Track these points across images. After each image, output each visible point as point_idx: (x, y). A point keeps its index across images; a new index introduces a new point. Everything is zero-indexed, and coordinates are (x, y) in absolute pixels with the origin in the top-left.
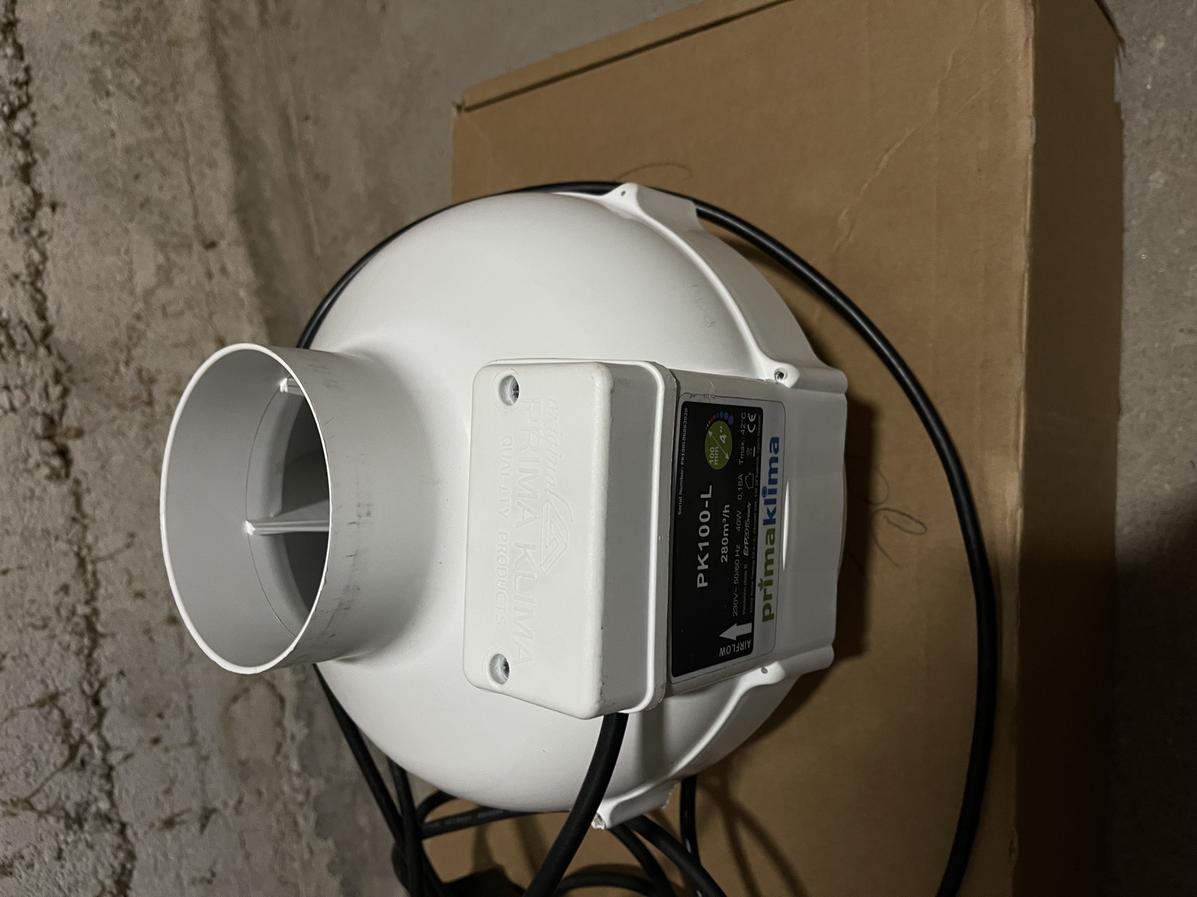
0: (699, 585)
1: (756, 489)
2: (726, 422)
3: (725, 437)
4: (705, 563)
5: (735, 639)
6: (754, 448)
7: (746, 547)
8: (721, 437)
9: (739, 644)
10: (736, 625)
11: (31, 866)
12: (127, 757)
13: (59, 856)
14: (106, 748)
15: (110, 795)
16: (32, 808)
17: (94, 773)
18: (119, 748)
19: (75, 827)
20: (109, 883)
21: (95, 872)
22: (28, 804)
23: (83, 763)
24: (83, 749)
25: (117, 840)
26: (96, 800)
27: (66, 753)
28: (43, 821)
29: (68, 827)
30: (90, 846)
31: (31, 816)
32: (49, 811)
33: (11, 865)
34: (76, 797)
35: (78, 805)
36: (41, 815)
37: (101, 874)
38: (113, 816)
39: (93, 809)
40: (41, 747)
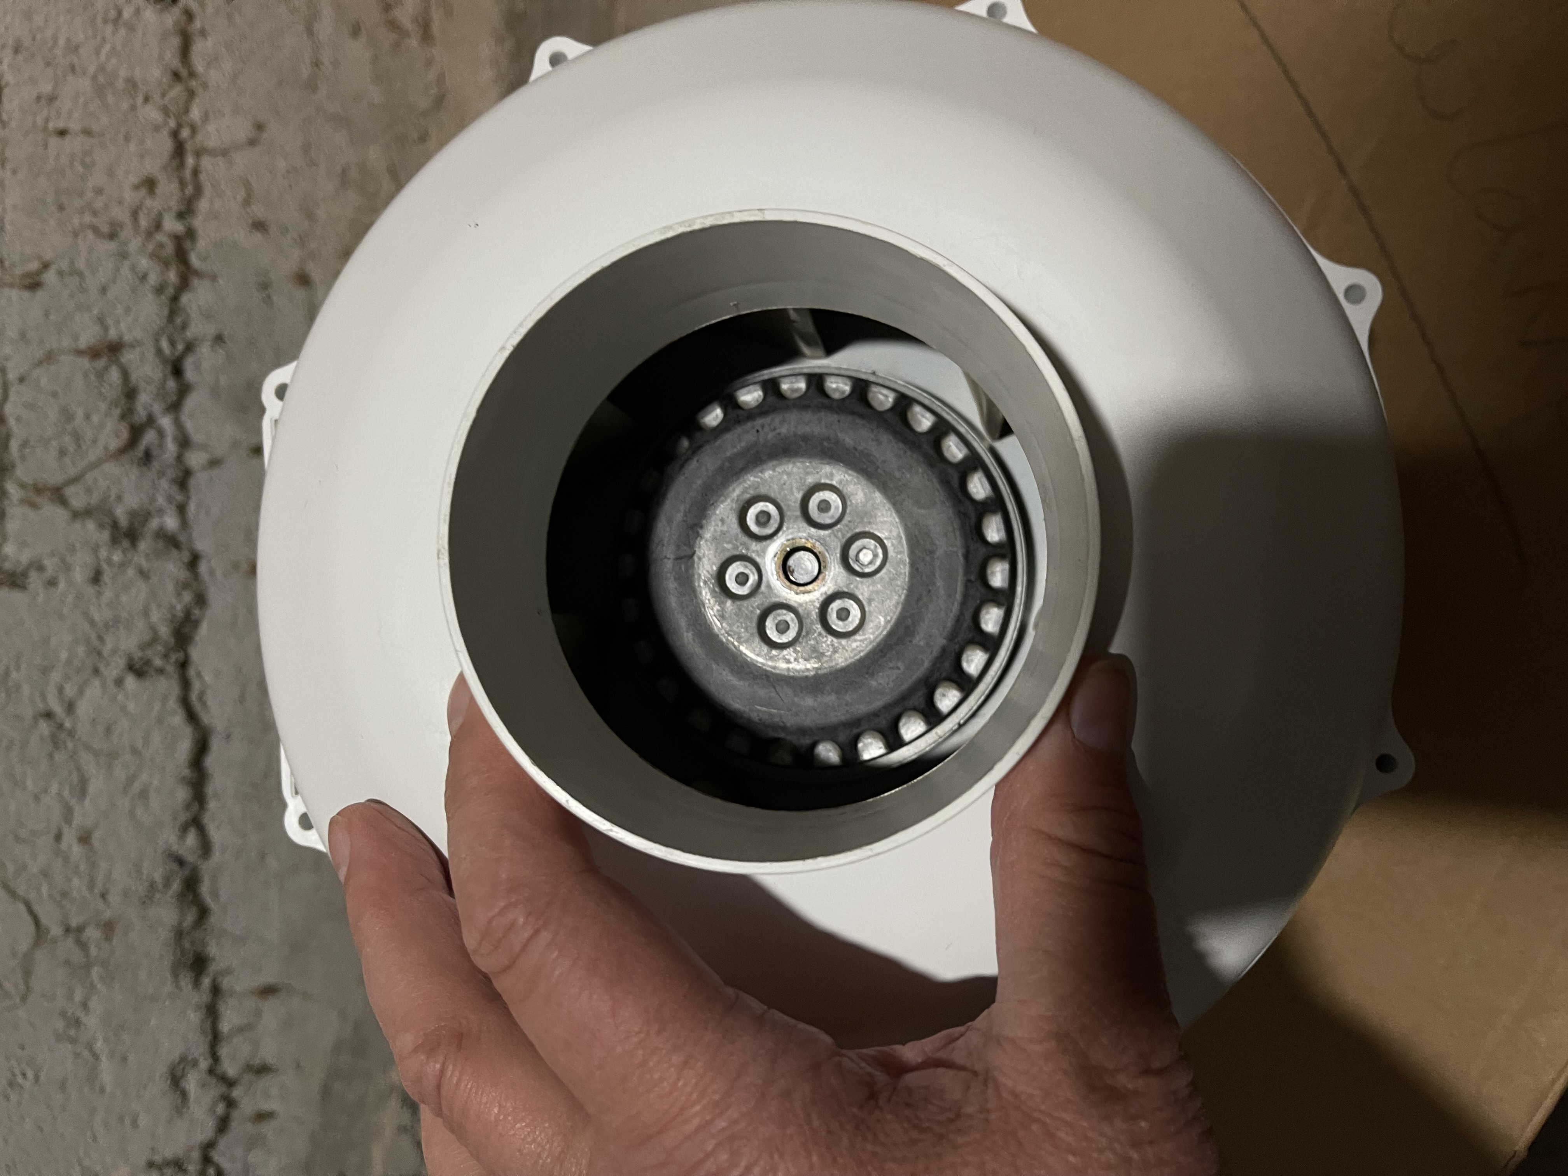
11: (52, 583)
12: (214, 463)
13: (96, 578)
14: (184, 442)
15: (182, 509)
16: (63, 501)
17: (161, 474)
18: (204, 447)
19: (126, 543)
20: (164, 631)
21: (146, 612)
22: (58, 495)
23: (148, 457)
24: (150, 437)
25: (183, 574)
26: (161, 512)
27: (125, 434)
28: (78, 525)
29: (115, 541)
30: (144, 574)
31: (60, 514)
32: (87, 513)
33: (25, 574)
34: (132, 501)
35: (133, 514)
36: (77, 515)
37: (156, 616)
38: (184, 541)
39: (154, 524)
40: (87, 417)
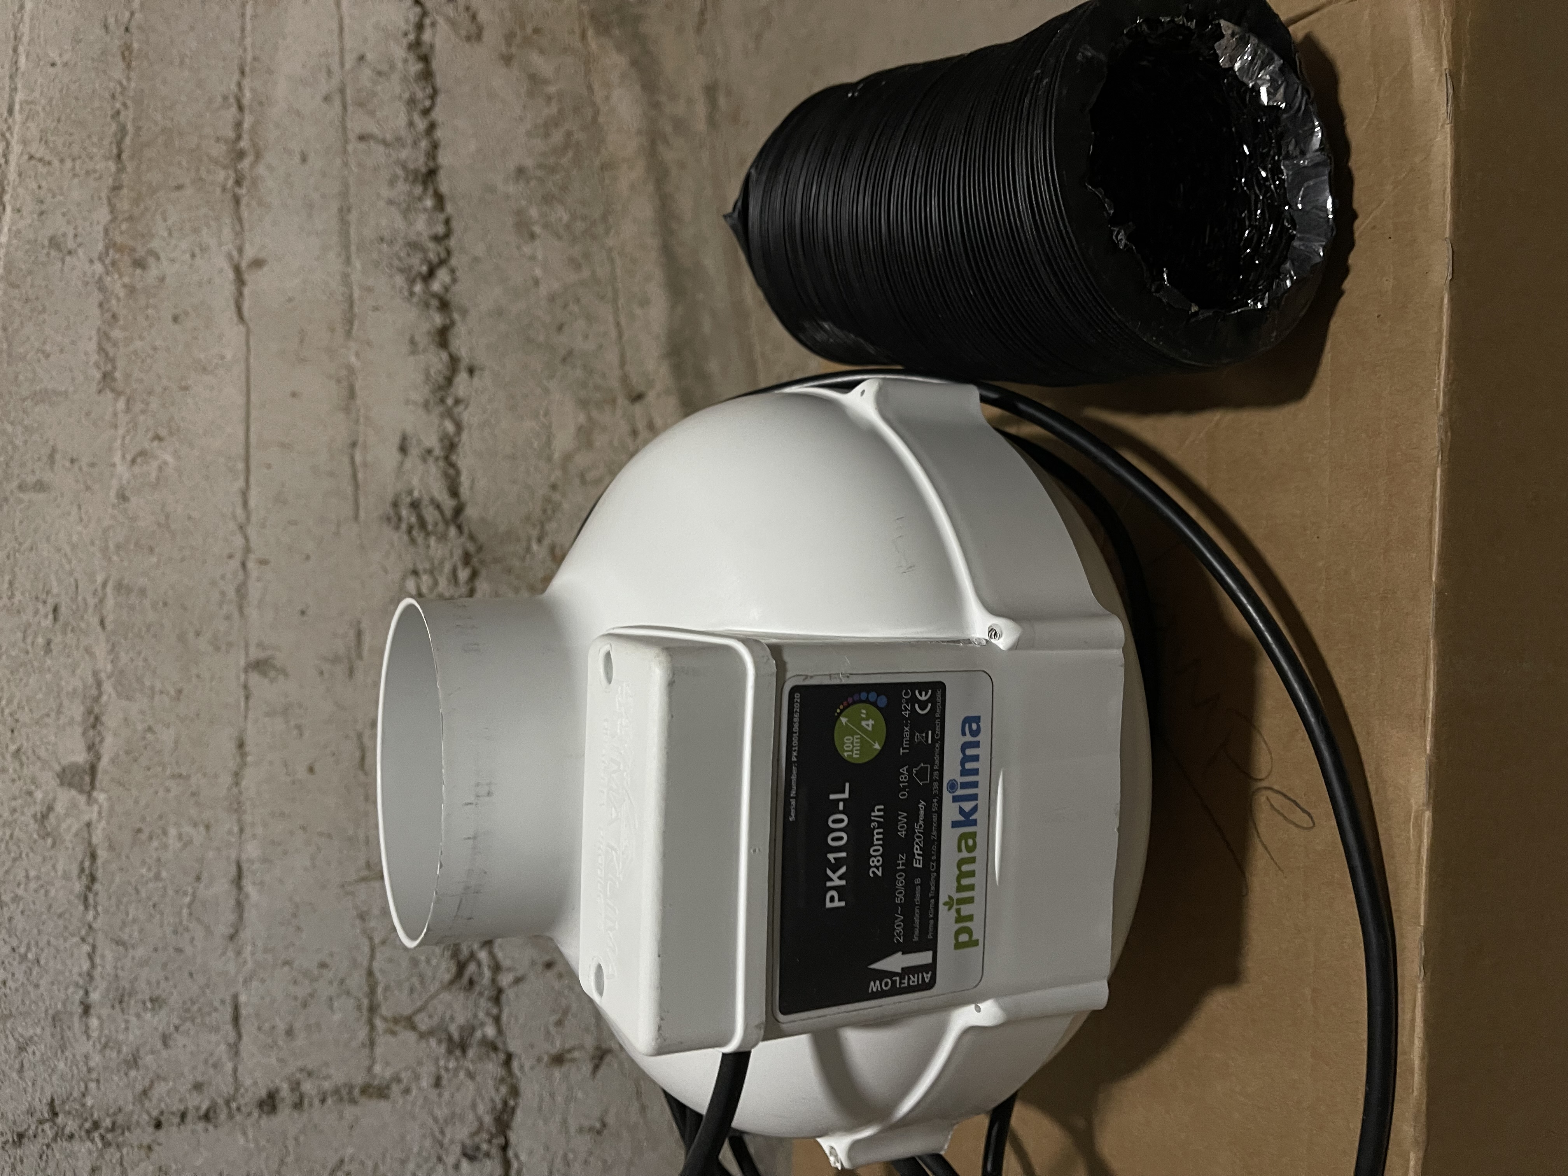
0: (829, 905)
1: (936, 784)
2: (874, 704)
3: (871, 722)
4: (840, 878)
5: (899, 971)
6: (930, 732)
7: (917, 857)
8: (864, 723)
9: (906, 977)
10: (900, 953)
11: (407, 1091)
12: (518, 981)
13: (437, 1083)
14: (497, 968)
15: (497, 1020)
16: (414, 1028)
17: (481, 994)
18: (509, 969)
19: (458, 1053)
20: (488, 1119)
21: (474, 1106)
22: (410, 1023)
23: (471, 982)
24: (472, 968)
25: (501, 1072)
26: (482, 1024)
27: (454, 970)
28: (423, 1044)
29: (450, 1052)
30: (471, 1075)
31: (410, 1037)
32: (431, 1033)
33: (388, 1087)
34: (461, 1020)
35: (462, 1028)
36: (423, 1036)
37: (481, 1108)
38: (500, 1045)
39: (478, 1034)
40: (428, 961)
